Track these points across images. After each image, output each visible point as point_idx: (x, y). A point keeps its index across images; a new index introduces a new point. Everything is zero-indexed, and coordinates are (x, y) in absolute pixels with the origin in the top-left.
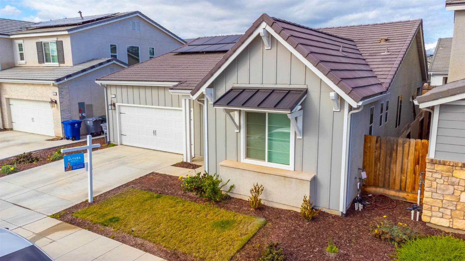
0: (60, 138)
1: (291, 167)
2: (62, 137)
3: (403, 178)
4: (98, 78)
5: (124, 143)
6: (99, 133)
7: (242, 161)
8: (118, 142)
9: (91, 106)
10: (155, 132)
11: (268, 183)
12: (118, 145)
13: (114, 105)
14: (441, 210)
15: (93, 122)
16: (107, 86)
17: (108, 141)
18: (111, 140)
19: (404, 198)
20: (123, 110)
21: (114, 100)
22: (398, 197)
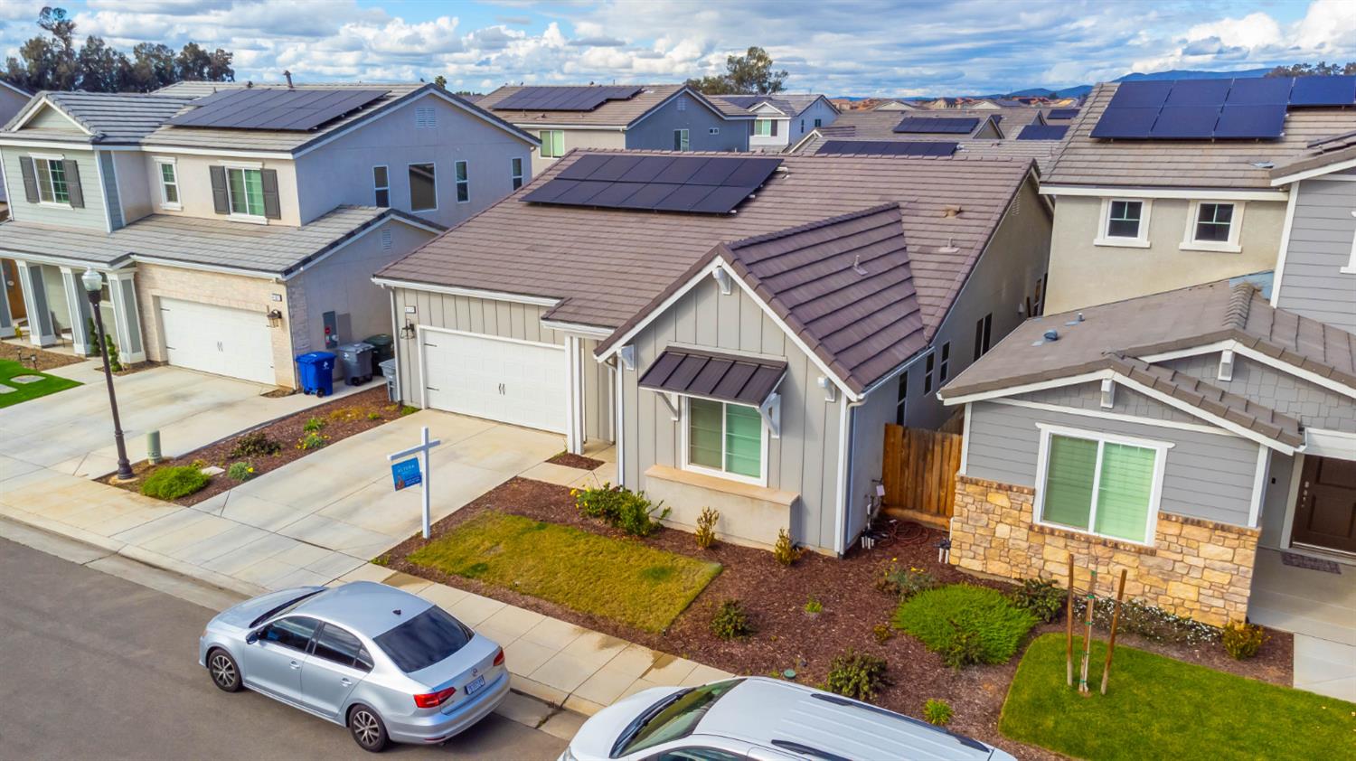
0: (291, 391)
1: (762, 481)
2: (295, 388)
3: (943, 494)
4: (376, 273)
5: (433, 405)
6: (368, 377)
7: (683, 468)
8: (420, 404)
9: (347, 317)
10: (502, 388)
11: (725, 507)
12: (420, 410)
13: (412, 327)
14: (973, 547)
15: (358, 355)
16: (395, 290)
17: (400, 400)
18: (405, 399)
19: (943, 526)
20: (430, 339)
21: (413, 318)
22: (935, 524)
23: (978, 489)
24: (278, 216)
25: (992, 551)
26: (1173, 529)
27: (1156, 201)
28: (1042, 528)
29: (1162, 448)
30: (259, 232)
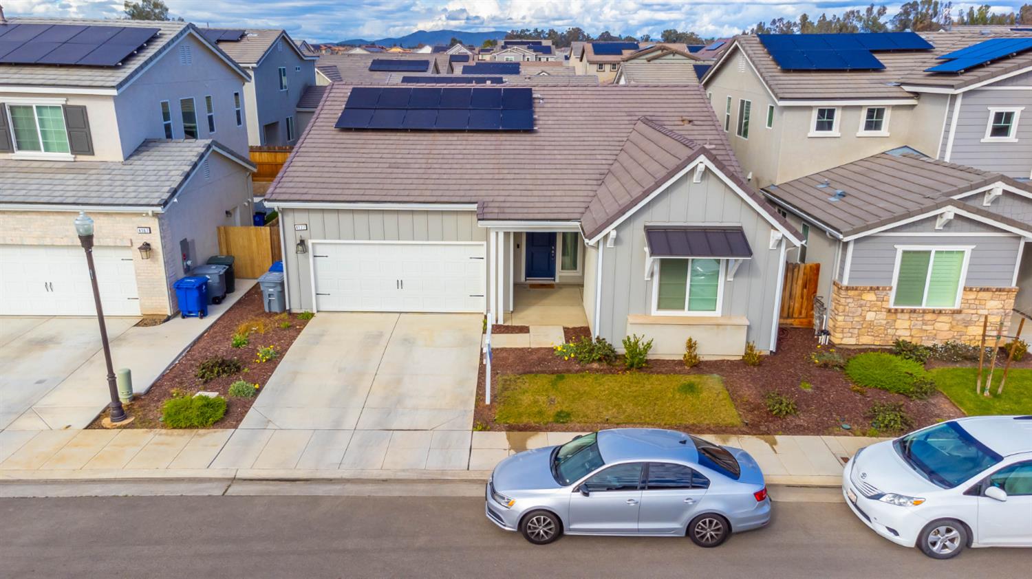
0: (165, 317)
1: (718, 312)
2: (170, 315)
5: (323, 308)
7: (653, 314)
8: (312, 309)
12: (313, 315)
13: (302, 243)
14: (851, 330)
15: (220, 275)
16: (284, 211)
17: (287, 308)
18: (292, 307)
19: (792, 324)
20: (320, 251)
21: (305, 235)
22: (786, 324)
23: (856, 292)
24: (90, 151)
25: (863, 330)
26: (972, 296)
27: (844, 108)
28: (896, 310)
29: (968, 249)
30: (69, 168)
